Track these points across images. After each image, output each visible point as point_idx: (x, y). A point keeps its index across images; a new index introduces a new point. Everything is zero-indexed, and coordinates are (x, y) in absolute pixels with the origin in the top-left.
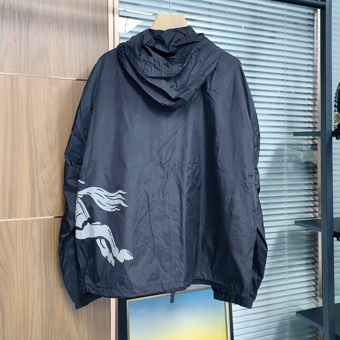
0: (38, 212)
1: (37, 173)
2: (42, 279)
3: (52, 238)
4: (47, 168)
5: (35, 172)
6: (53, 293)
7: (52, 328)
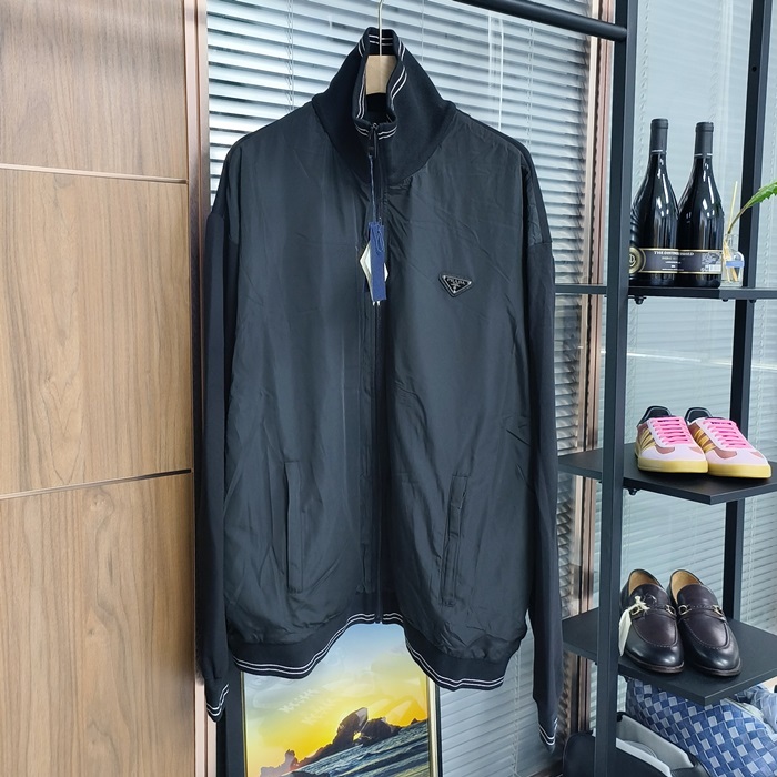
0: (36, 477)
1: (31, 392)
2: (48, 623)
3: (70, 533)
4: (53, 379)
5: (28, 390)
6: (72, 650)
7: (72, 724)
